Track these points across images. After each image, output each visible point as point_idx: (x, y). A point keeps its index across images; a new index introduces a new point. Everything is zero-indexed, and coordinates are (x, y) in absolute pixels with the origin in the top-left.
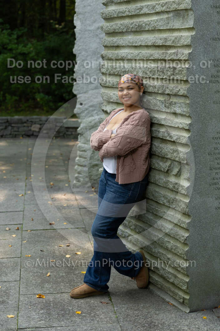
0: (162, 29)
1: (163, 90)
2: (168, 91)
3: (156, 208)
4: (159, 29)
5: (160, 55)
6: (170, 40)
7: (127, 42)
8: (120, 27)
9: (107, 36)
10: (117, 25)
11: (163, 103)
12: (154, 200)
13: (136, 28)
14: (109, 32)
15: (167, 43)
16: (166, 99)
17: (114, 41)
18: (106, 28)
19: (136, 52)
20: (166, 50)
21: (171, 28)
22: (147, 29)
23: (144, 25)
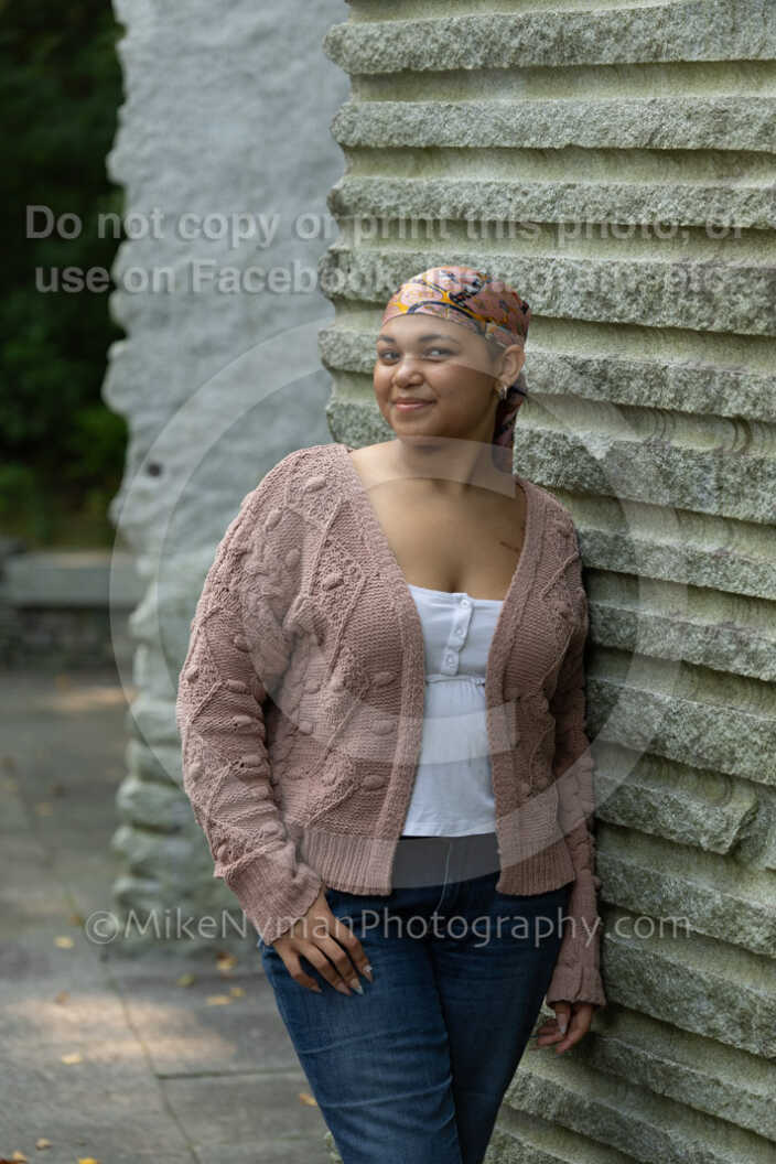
0: (698, 63)
1: (708, 397)
2: (741, 400)
3: (666, 1061)
4: (682, 61)
5: (688, 205)
6: (750, 124)
7: (488, 128)
8: (444, 47)
9: (366, 90)
10: (427, 33)
11: (706, 468)
12: (652, 1013)
13: (546, 52)
14: (379, 70)
15: (727, 138)
16: (727, 449)
17: (410, 118)
18: (363, 47)
19: (546, 183)
20: (720, 177)
21: (751, 55)
22: (607, 58)
23: (590, 35)
